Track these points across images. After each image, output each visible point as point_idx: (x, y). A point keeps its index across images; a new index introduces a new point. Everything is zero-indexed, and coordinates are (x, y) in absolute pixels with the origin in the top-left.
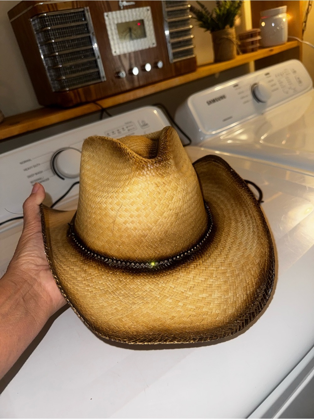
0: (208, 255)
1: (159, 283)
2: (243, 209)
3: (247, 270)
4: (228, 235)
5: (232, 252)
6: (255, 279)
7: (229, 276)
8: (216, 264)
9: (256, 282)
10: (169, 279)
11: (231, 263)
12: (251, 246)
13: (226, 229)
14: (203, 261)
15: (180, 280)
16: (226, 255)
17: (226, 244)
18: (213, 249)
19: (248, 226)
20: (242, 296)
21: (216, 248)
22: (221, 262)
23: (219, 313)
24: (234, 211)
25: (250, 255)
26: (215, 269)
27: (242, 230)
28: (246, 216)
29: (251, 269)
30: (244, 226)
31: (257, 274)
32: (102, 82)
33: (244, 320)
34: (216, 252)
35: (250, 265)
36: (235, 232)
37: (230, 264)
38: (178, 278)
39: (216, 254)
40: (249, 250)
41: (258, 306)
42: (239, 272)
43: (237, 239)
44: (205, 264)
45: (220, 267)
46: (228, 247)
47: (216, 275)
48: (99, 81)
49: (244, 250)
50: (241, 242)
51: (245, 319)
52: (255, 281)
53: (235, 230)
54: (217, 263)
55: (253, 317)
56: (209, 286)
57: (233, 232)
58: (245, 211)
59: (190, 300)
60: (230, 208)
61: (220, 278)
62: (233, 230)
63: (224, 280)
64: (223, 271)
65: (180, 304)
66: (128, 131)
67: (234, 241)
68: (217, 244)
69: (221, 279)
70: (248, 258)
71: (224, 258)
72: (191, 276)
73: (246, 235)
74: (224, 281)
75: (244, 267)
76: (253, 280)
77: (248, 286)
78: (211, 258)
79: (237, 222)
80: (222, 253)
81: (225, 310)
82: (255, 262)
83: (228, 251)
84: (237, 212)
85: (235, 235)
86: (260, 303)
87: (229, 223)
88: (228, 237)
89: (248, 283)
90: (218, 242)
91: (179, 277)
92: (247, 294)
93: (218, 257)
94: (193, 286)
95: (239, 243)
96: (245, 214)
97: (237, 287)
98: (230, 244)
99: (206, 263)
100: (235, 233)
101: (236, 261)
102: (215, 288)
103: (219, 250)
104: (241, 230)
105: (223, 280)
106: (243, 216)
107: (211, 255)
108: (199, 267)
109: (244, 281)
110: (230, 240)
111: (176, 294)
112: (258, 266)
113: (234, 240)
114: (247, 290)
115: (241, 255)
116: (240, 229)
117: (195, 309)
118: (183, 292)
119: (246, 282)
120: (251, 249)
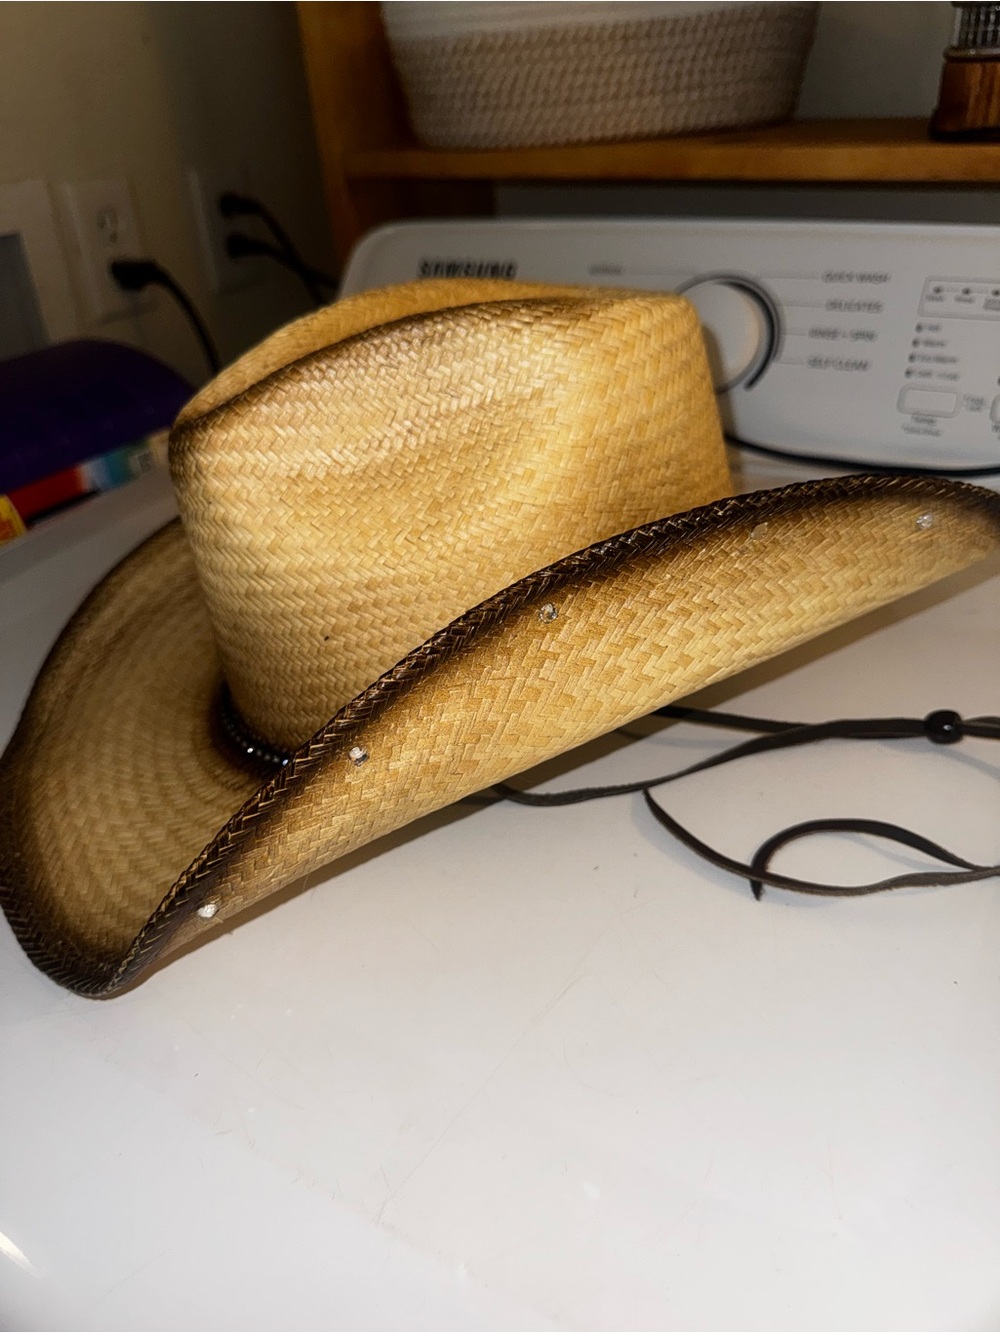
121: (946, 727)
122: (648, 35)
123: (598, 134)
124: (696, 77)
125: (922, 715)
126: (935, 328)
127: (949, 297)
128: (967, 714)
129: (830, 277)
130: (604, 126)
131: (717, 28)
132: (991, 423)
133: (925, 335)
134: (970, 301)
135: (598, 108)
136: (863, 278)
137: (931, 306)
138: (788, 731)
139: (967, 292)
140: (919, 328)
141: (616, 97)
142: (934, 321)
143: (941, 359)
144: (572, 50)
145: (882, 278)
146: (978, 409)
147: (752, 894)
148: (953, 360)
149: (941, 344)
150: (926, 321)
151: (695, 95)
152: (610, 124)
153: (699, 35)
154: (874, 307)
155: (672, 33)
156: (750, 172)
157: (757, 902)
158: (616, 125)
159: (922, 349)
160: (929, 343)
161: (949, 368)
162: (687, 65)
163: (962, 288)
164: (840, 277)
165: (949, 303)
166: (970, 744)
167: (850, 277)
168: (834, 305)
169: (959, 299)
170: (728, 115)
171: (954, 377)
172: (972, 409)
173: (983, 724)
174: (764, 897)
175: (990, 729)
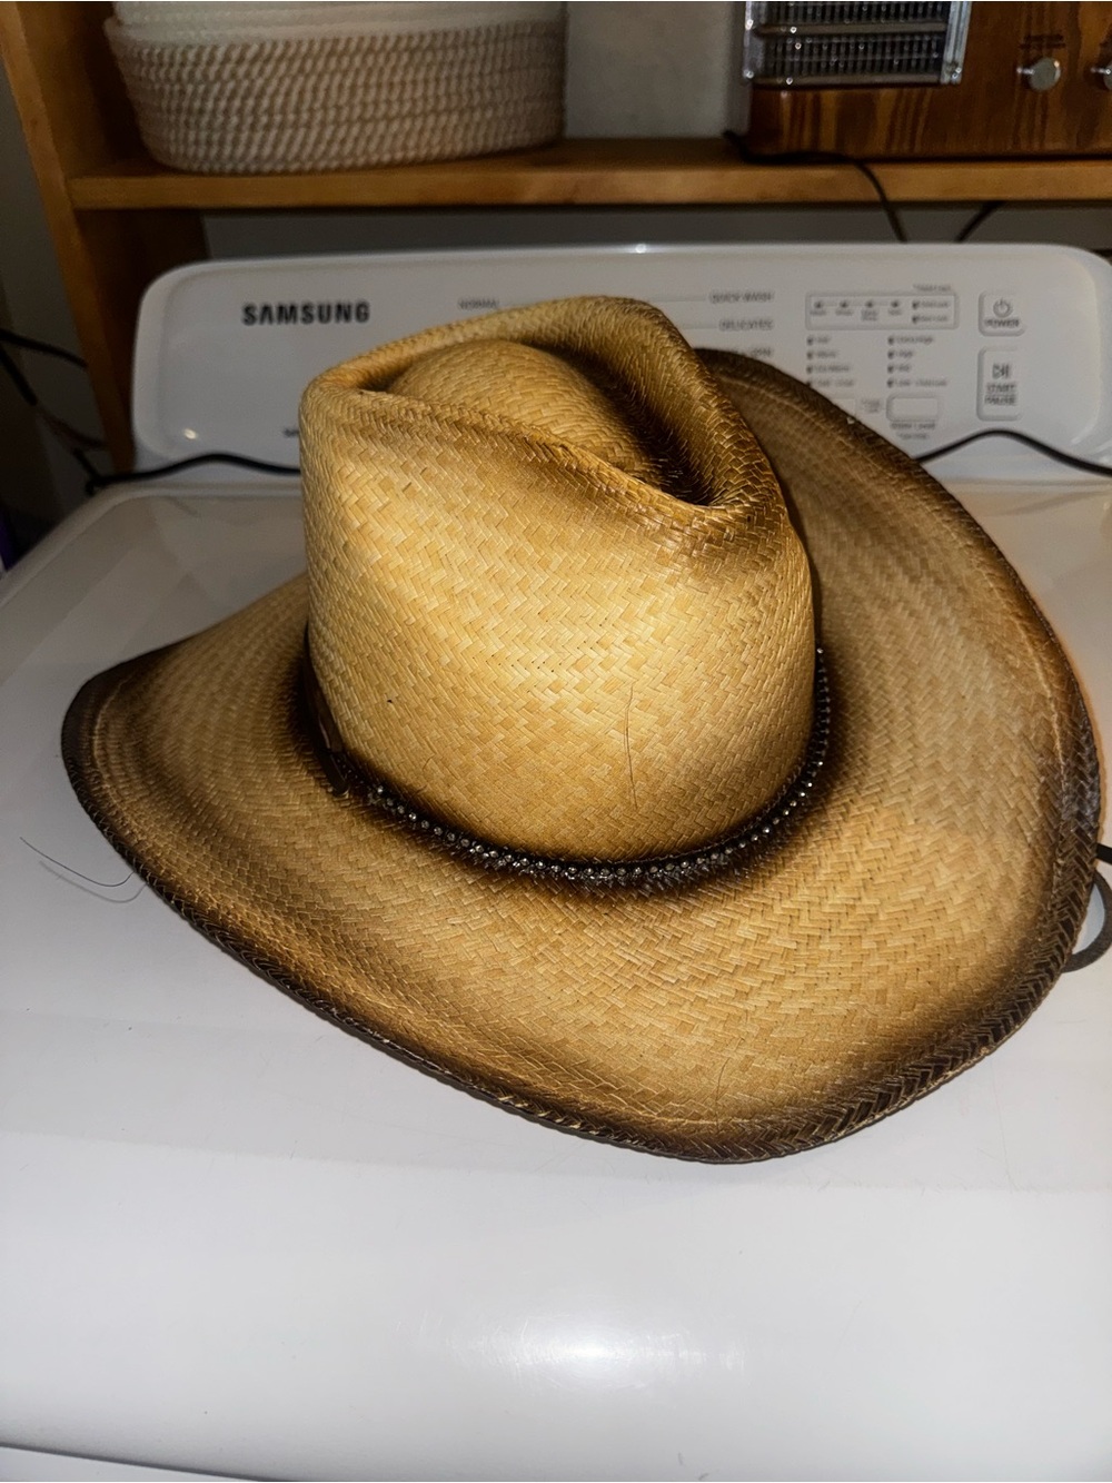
0: (857, 759)
1: (770, 902)
2: (893, 553)
3: (994, 766)
4: (879, 665)
5: (920, 722)
6: (1030, 788)
7: (950, 807)
8: (897, 781)
9: (1038, 798)
10: (791, 880)
11: (938, 762)
12: (972, 683)
13: (862, 644)
14: (856, 787)
15: (824, 872)
16: (909, 739)
17: (889, 702)
18: (864, 733)
19: (932, 613)
20: (1018, 855)
21: (869, 725)
22: (907, 771)
23: (982, 932)
24: (853, 562)
25: (981, 712)
26: (903, 799)
27: (919, 633)
28: (914, 579)
29: (1006, 761)
30: (918, 618)
31: (1031, 772)
33: (1060, 926)
34: (877, 741)
35: (995, 747)
36: (899, 648)
37: (935, 766)
38: (814, 867)
39: (877, 747)
40: (972, 698)
41: (1077, 871)
42: (973, 781)
43: (914, 669)
44: (868, 793)
45: (913, 787)
46: (902, 709)
47: (916, 817)
48: (931, 78)
49: (954, 701)
50: (934, 676)
51: (1062, 923)
52: (1033, 795)
53: (894, 637)
54: (897, 777)
55: (1079, 907)
56: (910, 859)
57: (888, 646)
58: (901, 560)
59: (884, 921)
60: (836, 555)
61: (928, 822)
62: (887, 642)
63: (945, 823)
64: (927, 797)
65: (867, 944)
66: (910, 321)
67: (910, 680)
68: (862, 712)
69: (933, 823)
70: (978, 724)
71: (909, 751)
72: (845, 845)
73: (940, 649)
74: (944, 827)
75: (982, 760)
76: (1027, 793)
77: (1020, 818)
78: (873, 765)
79: (886, 605)
80: (895, 737)
81: (993, 916)
82: (1007, 733)
83: (910, 724)
84: (867, 564)
85: (901, 655)
86: (1078, 859)
87: (859, 616)
88: (883, 672)
89: (1017, 807)
90: (862, 702)
91: (817, 863)
92: (1029, 845)
93: (891, 757)
94: (869, 876)
95: (930, 683)
96: (908, 570)
97: (990, 832)
98: (903, 696)
99: (867, 789)
100: (899, 652)
101: (947, 749)
102: (933, 858)
103: (880, 731)
104: (913, 634)
105: (940, 825)
106: (902, 580)
107: (866, 758)
108: (854, 811)
109: (1000, 803)
110: (893, 683)
111: (835, 918)
112: (1024, 745)
113: (907, 675)
114: (1022, 831)
115: (953, 725)
116: (910, 628)
117: (915, 945)
118: (853, 907)
119: (1009, 808)
120: (977, 691)
122: (431, 48)
124: (488, 95)
126: (825, 340)
127: (831, 310)
129: (716, 298)
130: (405, 148)
131: (496, 40)
132: (888, 422)
133: (816, 347)
134: (849, 313)
135: (395, 126)
136: (748, 297)
137: (815, 320)
139: (844, 305)
140: (810, 341)
141: (411, 115)
142: (823, 333)
143: (834, 369)
144: (357, 60)
145: (766, 297)
146: (876, 411)
148: (846, 369)
149: (833, 354)
150: (816, 334)
151: (489, 114)
152: (411, 143)
153: (482, 50)
154: (765, 324)
155: (455, 47)
156: (583, 197)
159: (816, 361)
160: (822, 354)
161: (843, 375)
162: (476, 81)
163: (839, 302)
164: (726, 298)
165: (831, 317)
167: (736, 298)
168: (727, 325)
169: (839, 313)
171: (850, 383)
172: (871, 411)
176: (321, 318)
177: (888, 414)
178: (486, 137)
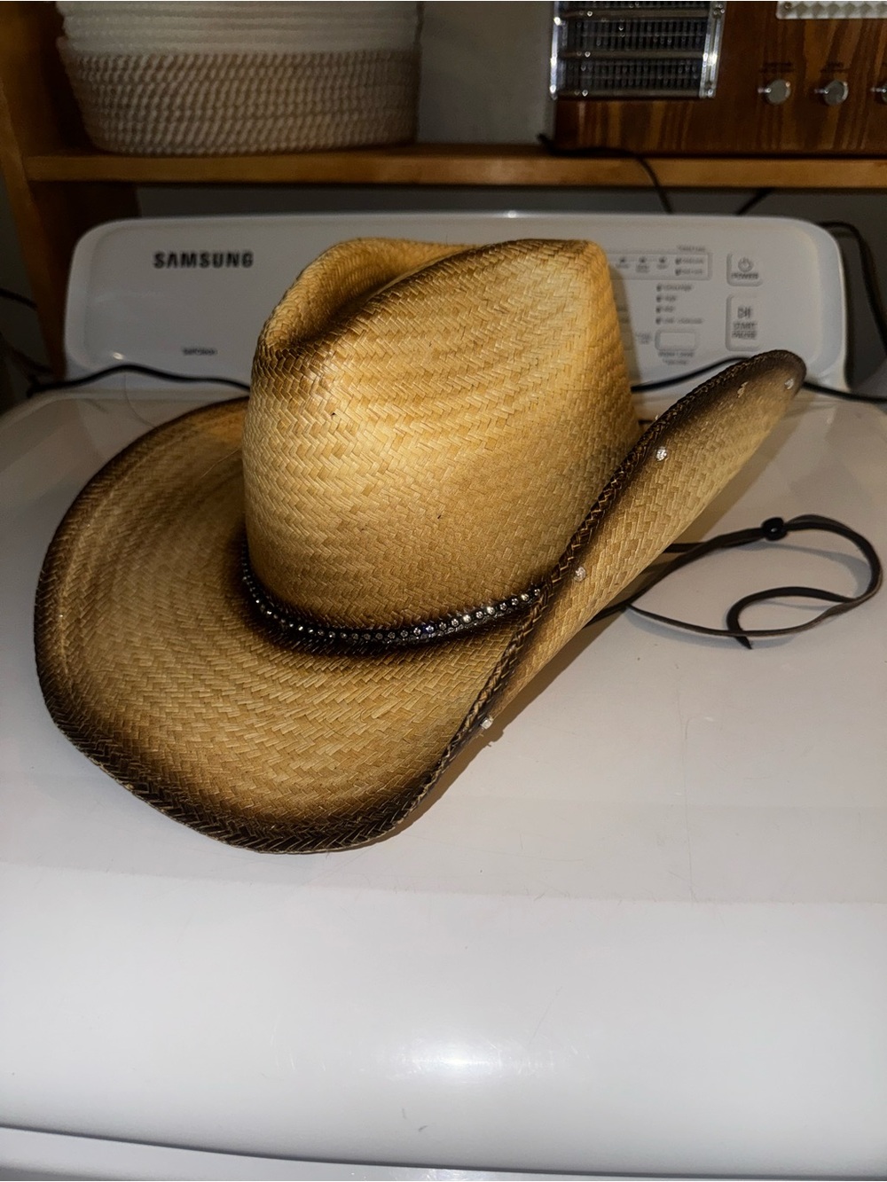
32: (697, 98)
48: (691, 93)
66: (674, 273)
121: (773, 530)
122: (310, 65)
123: (283, 145)
124: (355, 103)
125: (759, 525)
128: (787, 519)
130: (288, 139)
131: (362, 63)
132: (657, 351)
134: (626, 267)
135: (280, 123)
138: (695, 548)
139: (623, 260)
141: (294, 115)
146: (647, 342)
147: (744, 648)
148: (624, 309)
151: (355, 117)
152: (293, 136)
153: (350, 69)
155: (329, 65)
156: (425, 178)
157: (751, 651)
158: (298, 139)
161: (622, 315)
162: (346, 91)
163: (618, 258)
166: (793, 537)
169: (618, 266)
170: (382, 135)
171: (627, 320)
172: (644, 342)
173: (800, 521)
174: (752, 646)
175: (807, 523)
176: (215, 263)
177: (657, 345)
178: (352, 133)
